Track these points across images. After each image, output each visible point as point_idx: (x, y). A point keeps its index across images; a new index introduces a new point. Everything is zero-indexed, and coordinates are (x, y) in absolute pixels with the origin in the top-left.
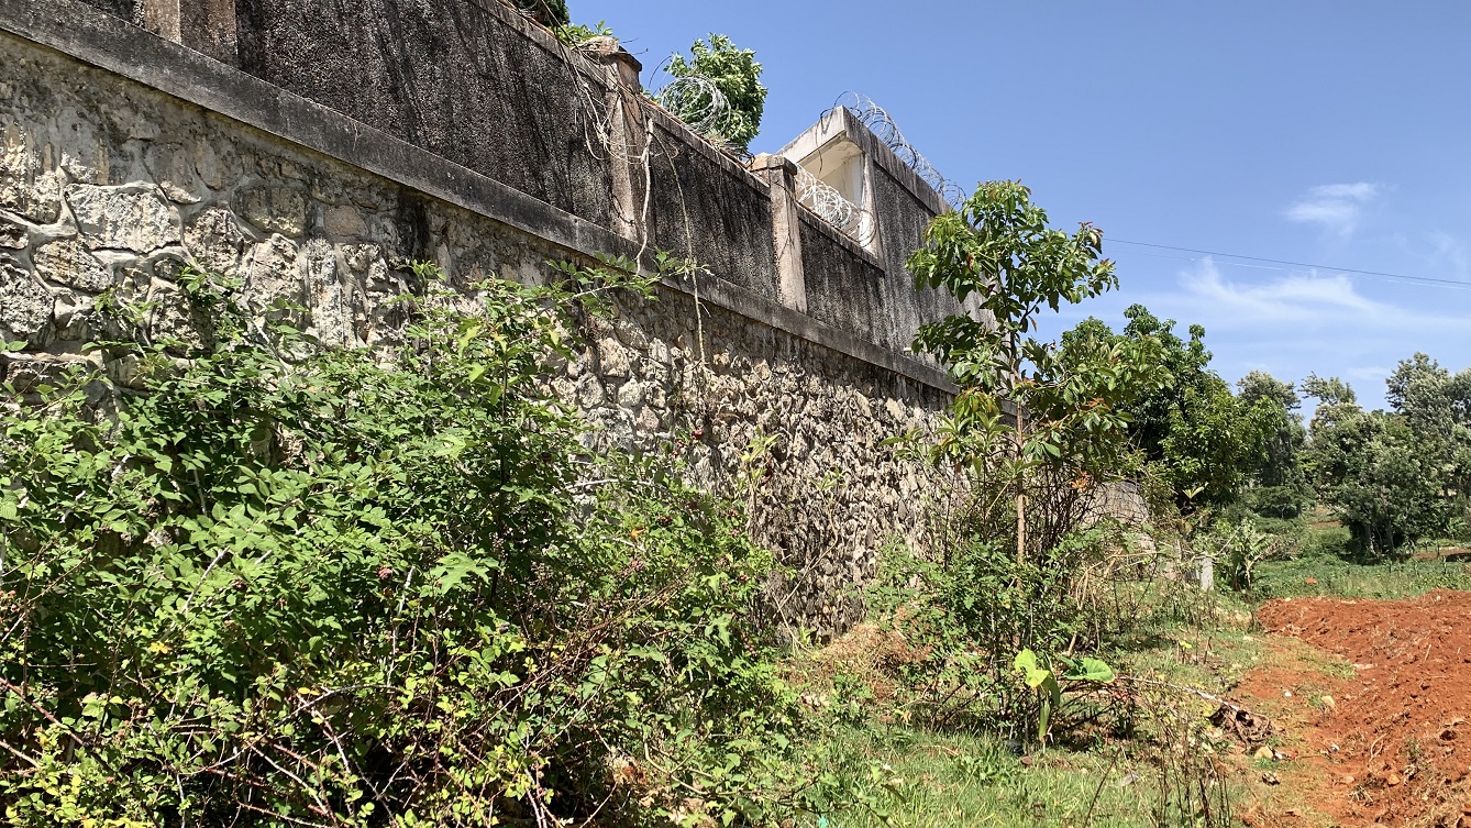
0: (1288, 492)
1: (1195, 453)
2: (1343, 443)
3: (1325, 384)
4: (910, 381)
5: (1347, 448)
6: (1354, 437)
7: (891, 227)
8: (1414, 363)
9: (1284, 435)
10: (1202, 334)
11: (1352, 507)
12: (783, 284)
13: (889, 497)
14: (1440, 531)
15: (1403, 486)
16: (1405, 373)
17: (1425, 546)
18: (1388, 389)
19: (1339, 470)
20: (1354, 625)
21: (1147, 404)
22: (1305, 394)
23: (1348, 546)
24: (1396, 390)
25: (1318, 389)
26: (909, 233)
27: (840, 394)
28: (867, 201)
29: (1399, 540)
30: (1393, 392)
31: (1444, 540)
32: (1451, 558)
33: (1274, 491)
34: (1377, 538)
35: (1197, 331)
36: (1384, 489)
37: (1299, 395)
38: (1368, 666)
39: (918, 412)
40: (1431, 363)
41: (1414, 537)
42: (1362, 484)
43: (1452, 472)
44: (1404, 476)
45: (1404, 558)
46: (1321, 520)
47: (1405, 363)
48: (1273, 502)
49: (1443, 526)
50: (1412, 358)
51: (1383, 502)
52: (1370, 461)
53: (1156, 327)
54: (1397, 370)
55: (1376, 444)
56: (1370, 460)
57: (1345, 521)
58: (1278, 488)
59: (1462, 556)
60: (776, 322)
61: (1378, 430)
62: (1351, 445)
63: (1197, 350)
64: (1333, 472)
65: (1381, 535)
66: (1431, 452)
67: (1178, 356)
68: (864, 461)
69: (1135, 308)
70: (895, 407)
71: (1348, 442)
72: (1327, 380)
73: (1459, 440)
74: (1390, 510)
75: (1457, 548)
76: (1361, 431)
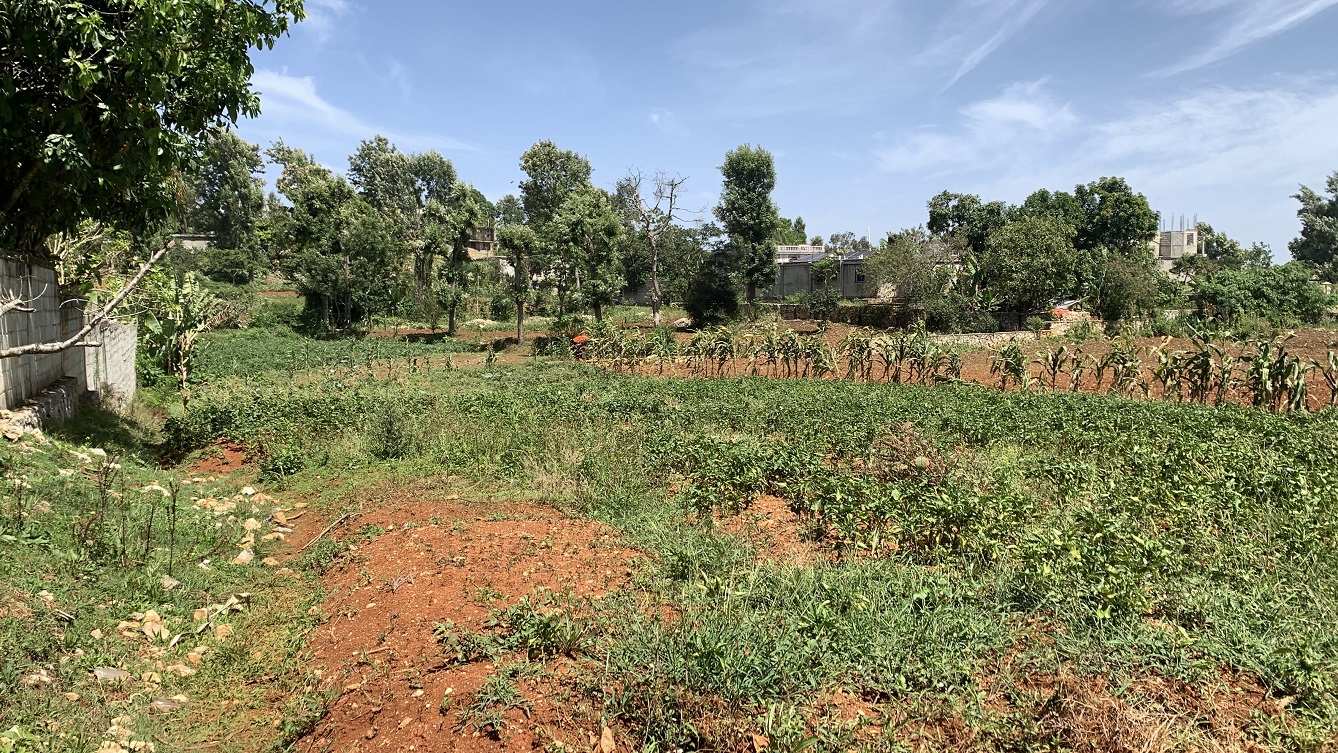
0: (242, 257)
2: (311, 206)
3: (289, 152)
5: (314, 212)
6: (323, 201)
8: (375, 145)
9: (244, 198)
11: (313, 277)
14: (393, 309)
15: (371, 259)
16: (366, 153)
17: (377, 322)
18: (349, 166)
19: (304, 235)
22: (269, 158)
23: (301, 318)
24: (358, 169)
25: (283, 156)
29: (357, 314)
30: (354, 170)
31: (394, 318)
32: (413, 338)
33: (228, 254)
34: (335, 311)
36: (348, 261)
37: (265, 158)
40: (390, 146)
41: (371, 313)
42: (323, 253)
43: (421, 249)
44: (373, 248)
45: (360, 335)
46: (274, 290)
47: (367, 143)
48: (225, 266)
49: (393, 304)
51: (347, 274)
54: (360, 148)
55: (344, 211)
56: (338, 227)
57: (304, 291)
58: (232, 252)
59: (418, 336)
61: (349, 195)
62: (321, 209)
64: (296, 236)
65: (339, 308)
71: (317, 204)
72: (292, 150)
74: (353, 283)
75: (407, 327)
76: (333, 195)
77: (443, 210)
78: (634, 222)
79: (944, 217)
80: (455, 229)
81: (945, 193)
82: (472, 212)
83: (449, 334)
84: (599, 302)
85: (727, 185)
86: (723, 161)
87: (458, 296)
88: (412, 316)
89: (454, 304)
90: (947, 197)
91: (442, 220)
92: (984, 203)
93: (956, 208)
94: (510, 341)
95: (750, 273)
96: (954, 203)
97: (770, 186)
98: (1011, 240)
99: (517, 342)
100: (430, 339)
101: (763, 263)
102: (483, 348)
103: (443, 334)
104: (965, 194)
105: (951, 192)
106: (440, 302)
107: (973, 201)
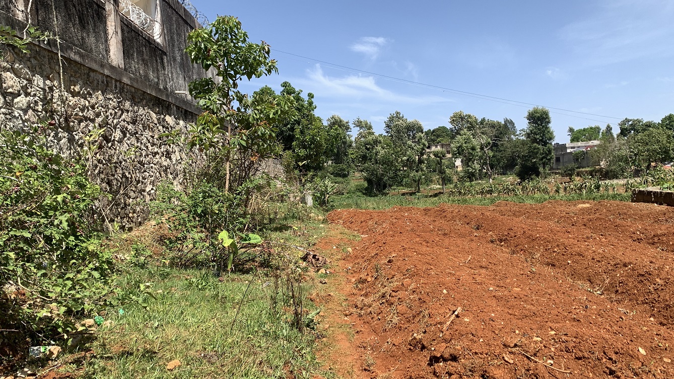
0: (345, 167)
1: (305, 147)
2: (366, 147)
3: (361, 122)
4: (178, 107)
5: (368, 149)
6: (371, 145)
7: (170, 31)
8: (395, 115)
9: (345, 143)
10: (313, 97)
11: (368, 173)
12: (111, 53)
13: (165, 162)
14: (400, 184)
15: (388, 166)
16: (391, 119)
17: (394, 189)
18: (385, 126)
19: (364, 158)
20: (362, 220)
21: (289, 126)
22: (354, 125)
23: (366, 189)
24: (388, 126)
25: (359, 124)
26: (179, 35)
27: (141, 111)
28: (158, 17)
29: (385, 187)
30: (387, 127)
31: (401, 187)
32: (403, 194)
33: (339, 166)
34: (377, 186)
35: (311, 96)
36: (381, 166)
37: (351, 126)
38: (366, 236)
39: (182, 122)
40: (401, 116)
41: (390, 186)
42: (373, 164)
43: (406, 160)
44: (389, 161)
45: (386, 194)
46: (357, 179)
47: (392, 115)
48: (338, 171)
49: (401, 181)
50: (394, 113)
51: (380, 171)
52: (376, 155)
53: (294, 92)
54: (389, 118)
55: (379, 148)
57: (366, 179)
58: (341, 165)
59: (407, 193)
60: (106, 72)
61: (380, 142)
62: (370, 148)
63: (311, 104)
64: (362, 159)
65: (378, 184)
66: (399, 152)
67: (302, 106)
68: (153, 144)
69: (285, 83)
70: (170, 119)
71: (368, 147)
72: (362, 120)
73: (410, 147)
74: (382, 175)
75: (405, 190)
76: (374, 142)
77: (413, 144)
78: (512, 136)
79: (626, 129)
80: (418, 152)
81: (626, 119)
82: (424, 145)
83: (418, 192)
84: (471, 176)
85: (529, 123)
86: (526, 114)
87: (420, 177)
88: (407, 185)
89: (419, 180)
90: (627, 120)
91: (413, 149)
92: (644, 122)
93: (632, 124)
94: (440, 193)
95: (542, 159)
96: (630, 123)
97: (549, 122)
98: (641, 139)
99: (442, 193)
100: (411, 194)
101: (547, 155)
102: (431, 196)
103: (416, 192)
104: (636, 119)
105: (629, 118)
106: (414, 180)
107: (639, 122)
